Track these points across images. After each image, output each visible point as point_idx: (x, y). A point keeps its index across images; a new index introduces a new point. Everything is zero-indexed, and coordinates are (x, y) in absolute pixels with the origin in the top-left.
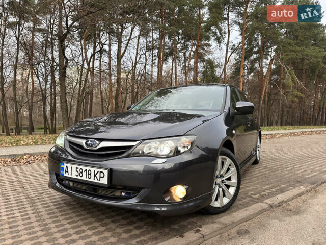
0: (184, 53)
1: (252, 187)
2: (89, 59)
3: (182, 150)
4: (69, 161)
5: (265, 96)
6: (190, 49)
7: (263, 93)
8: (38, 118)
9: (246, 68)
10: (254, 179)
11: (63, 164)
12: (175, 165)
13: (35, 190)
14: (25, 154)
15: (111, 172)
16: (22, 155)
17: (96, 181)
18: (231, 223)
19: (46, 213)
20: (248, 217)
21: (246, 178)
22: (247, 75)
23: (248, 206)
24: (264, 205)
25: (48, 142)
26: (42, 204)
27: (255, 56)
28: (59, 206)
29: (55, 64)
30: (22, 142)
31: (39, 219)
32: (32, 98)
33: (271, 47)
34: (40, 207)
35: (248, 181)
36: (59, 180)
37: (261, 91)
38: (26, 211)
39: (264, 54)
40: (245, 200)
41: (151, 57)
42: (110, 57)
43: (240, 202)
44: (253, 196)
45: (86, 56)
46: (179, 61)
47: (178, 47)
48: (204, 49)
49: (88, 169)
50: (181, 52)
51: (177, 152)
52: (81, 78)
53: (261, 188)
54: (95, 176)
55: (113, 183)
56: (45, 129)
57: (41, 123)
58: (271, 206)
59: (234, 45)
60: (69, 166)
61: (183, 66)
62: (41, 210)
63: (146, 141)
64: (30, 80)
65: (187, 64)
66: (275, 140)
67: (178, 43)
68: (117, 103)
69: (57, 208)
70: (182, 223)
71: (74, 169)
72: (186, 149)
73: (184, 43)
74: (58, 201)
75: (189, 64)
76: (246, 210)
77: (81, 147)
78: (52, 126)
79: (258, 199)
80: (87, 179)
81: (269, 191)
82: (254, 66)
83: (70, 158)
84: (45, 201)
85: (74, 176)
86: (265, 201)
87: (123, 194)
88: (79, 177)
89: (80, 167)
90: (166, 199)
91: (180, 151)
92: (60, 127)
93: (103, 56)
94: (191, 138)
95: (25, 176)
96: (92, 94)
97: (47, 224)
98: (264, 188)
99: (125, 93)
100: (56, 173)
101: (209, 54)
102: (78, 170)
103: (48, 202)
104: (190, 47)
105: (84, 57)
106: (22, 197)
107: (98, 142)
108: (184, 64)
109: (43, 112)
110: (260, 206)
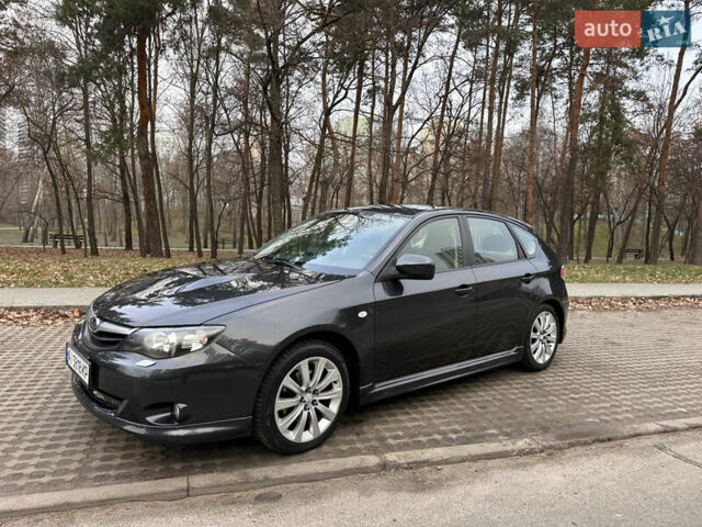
3: (195, 347)
17: (82, 377)
24: (370, 462)
51: (186, 350)
54: (83, 370)
63: (144, 330)
71: (73, 357)
72: (200, 346)
80: (79, 374)
86: (387, 455)
88: (75, 369)
91: (190, 349)
94: (214, 331)
102: (75, 359)
107: (98, 323)
110: (362, 461)
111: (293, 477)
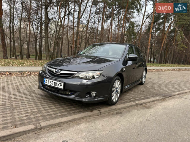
0: (118, 16)
2: (61, 19)
3: (96, 77)
4: (47, 78)
5: (164, 46)
6: (122, 14)
7: (163, 44)
8: (32, 50)
9: (155, 28)
10: (136, 92)
11: (45, 79)
12: (92, 83)
13: (31, 88)
14: (26, 71)
15: (65, 84)
16: (25, 72)
17: (58, 87)
19: (36, 99)
22: (155, 32)
23: (126, 103)
24: (134, 103)
25: (38, 65)
26: (35, 95)
27: (161, 21)
28: (42, 96)
29: (42, 21)
30: (24, 64)
31: (33, 100)
32: (29, 39)
33: (172, 16)
34: (34, 96)
36: (43, 86)
37: (162, 42)
38: (28, 97)
39: (166, 20)
40: (126, 101)
41: (98, 18)
42: (74, 17)
43: (124, 101)
45: (60, 17)
46: (115, 21)
47: (115, 13)
49: (55, 82)
50: (116, 16)
51: (93, 77)
52: (57, 29)
53: (137, 96)
54: (58, 85)
55: (66, 88)
56: (36, 56)
57: (34, 53)
58: (137, 104)
59: (148, 14)
60: (48, 80)
62: (34, 97)
63: (80, 72)
64: (28, 28)
65: (119, 23)
66: (161, 72)
67: (115, 10)
68: (76, 45)
69: (41, 97)
70: (94, 107)
71: (49, 82)
72: (98, 76)
73: (119, 10)
74: (41, 94)
75: (121, 23)
76: (124, 105)
77: (53, 72)
78: (40, 55)
79: (133, 101)
80: (55, 86)
81: (140, 98)
82: (160, 27)
83: (48, 76)
84: (36, 94)
85: (49, 84)
87: (70, 93)
88: (51, 85)
89: (52, 81)
90: (87, 96)
91: (94, 77)
92: (44, 56)
93: (70, 16)
94: (101, 72)
95: (27, 82)
96: (62, 38)
97: (36, 103)
99: (81, 39)
100: (41, 83)
102: (51, 82)
103: (37, 94)
105: (59, 17)
106: (26, 91)
107: (60, 71)
108: (118, 23)
109: (35, 47)
110: (132, 104)
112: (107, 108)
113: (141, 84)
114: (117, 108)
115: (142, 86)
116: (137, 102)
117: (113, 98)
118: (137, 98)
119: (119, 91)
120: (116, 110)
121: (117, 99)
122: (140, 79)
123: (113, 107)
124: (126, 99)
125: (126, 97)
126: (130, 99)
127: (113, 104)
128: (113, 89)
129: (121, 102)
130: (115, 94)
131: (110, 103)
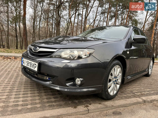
0: (122, 16)
1: (138, 88)
6: (125, 14)
10: (142, 84)
11: (23, 59)
17: (33, 69)
18: (111, 106)
20: (125, 104)
21: (137, 83)
23: (129, 98)
24: (140, 100)
35: (137, 85)
40: (128, 95)
42: (82, 17)
43: (125, 95)
44: (136, 93)
46: (119, 20)
47: (118, 13)
48: (133, 14)
50: (120, 15)
53: (144, 90)
54: (33, 66)
58: (145, 101)
59: (152, 12)
61: (121, 23)
63: (61, 50)
65: (123, 22)
67: (119, 11)
72: (86, 56)
73: (122, 10)
77: (32, 50)
79: (138, 96)
80: (30, 67)
81: (148, 92)
85: (26, 65)
86: (142, 98)
89: (28, 61)
91: (81, 57)
94: (91, 51)
98: (146, 90)
101: (136, 17)
104: (125, 13)
107: (38, 48)
108: (121, 22)
110: (137, 100)
111: (121, 105)
112: (100, 103)
113: (147, 75)
114: (115, 105)
115: (148, 78)
116: (144, 98)
117: (109, 90)
118: (143, 93)
119: (120, 81)
120: (114, 107)
121: (115, 92)
122: (146, 69)
123: (109, 103)
124: (129, 92)
125: (129, 89)
126: (134, 93)
127: (109, 98)
128: (110, 77)
129: (121, 96)
130: (113, 85)
131: (105, 97)
